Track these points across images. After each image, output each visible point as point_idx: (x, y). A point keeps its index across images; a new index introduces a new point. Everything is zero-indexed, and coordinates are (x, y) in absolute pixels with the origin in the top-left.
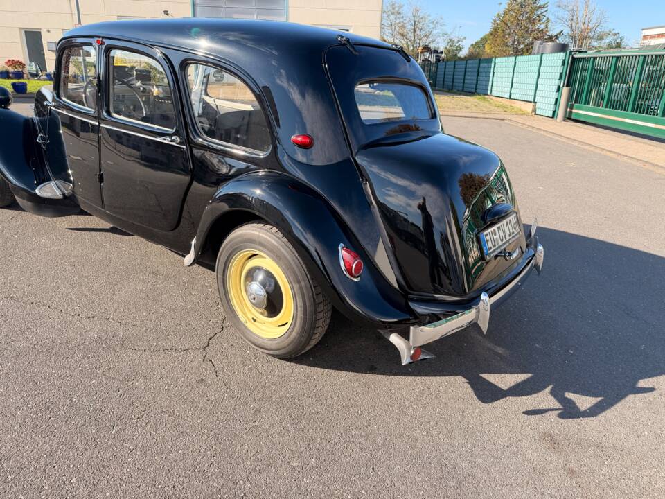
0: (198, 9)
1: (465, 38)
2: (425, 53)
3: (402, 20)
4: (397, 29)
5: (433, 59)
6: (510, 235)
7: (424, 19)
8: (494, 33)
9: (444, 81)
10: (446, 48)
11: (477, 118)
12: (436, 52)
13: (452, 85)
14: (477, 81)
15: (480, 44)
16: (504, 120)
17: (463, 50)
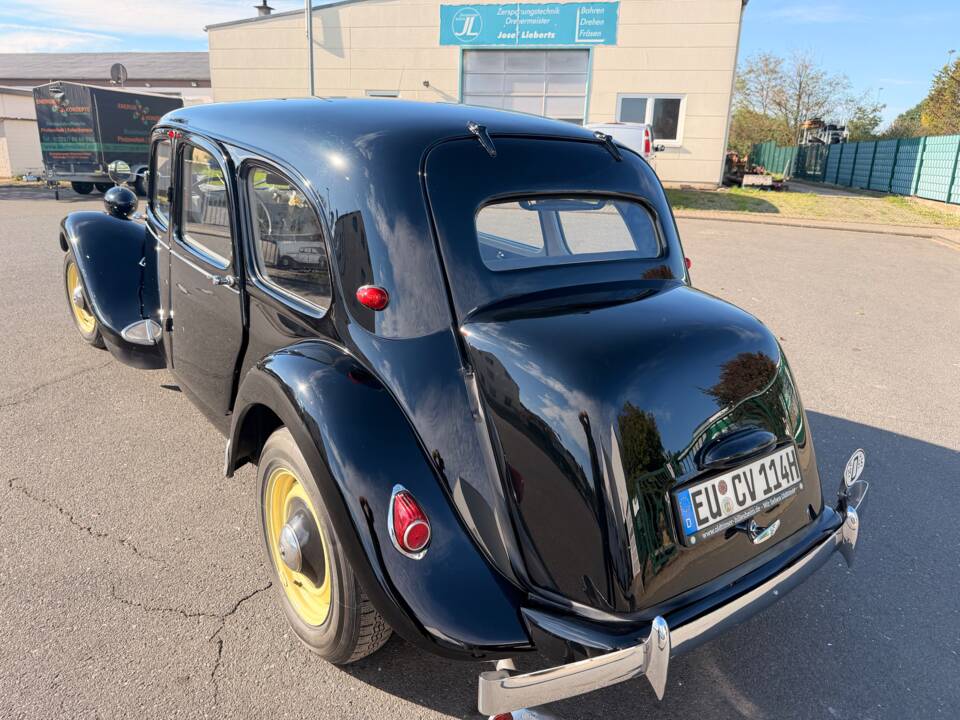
0: (468, 78)
1: (884, 106)
2: (815, 131)
3: (779, 81)
4: (770, 95)
5: (827, 139)
6: (766, 492)
7: (816, 79)
8: (936, 98)
9: (838, 172)
10: (852, 122)
11: (882, 233)
12: (833, 127)
13: (852, 180)
14: (893, 173)
15: (913, 115)
16: (930, 237)
17: (881, 124)
